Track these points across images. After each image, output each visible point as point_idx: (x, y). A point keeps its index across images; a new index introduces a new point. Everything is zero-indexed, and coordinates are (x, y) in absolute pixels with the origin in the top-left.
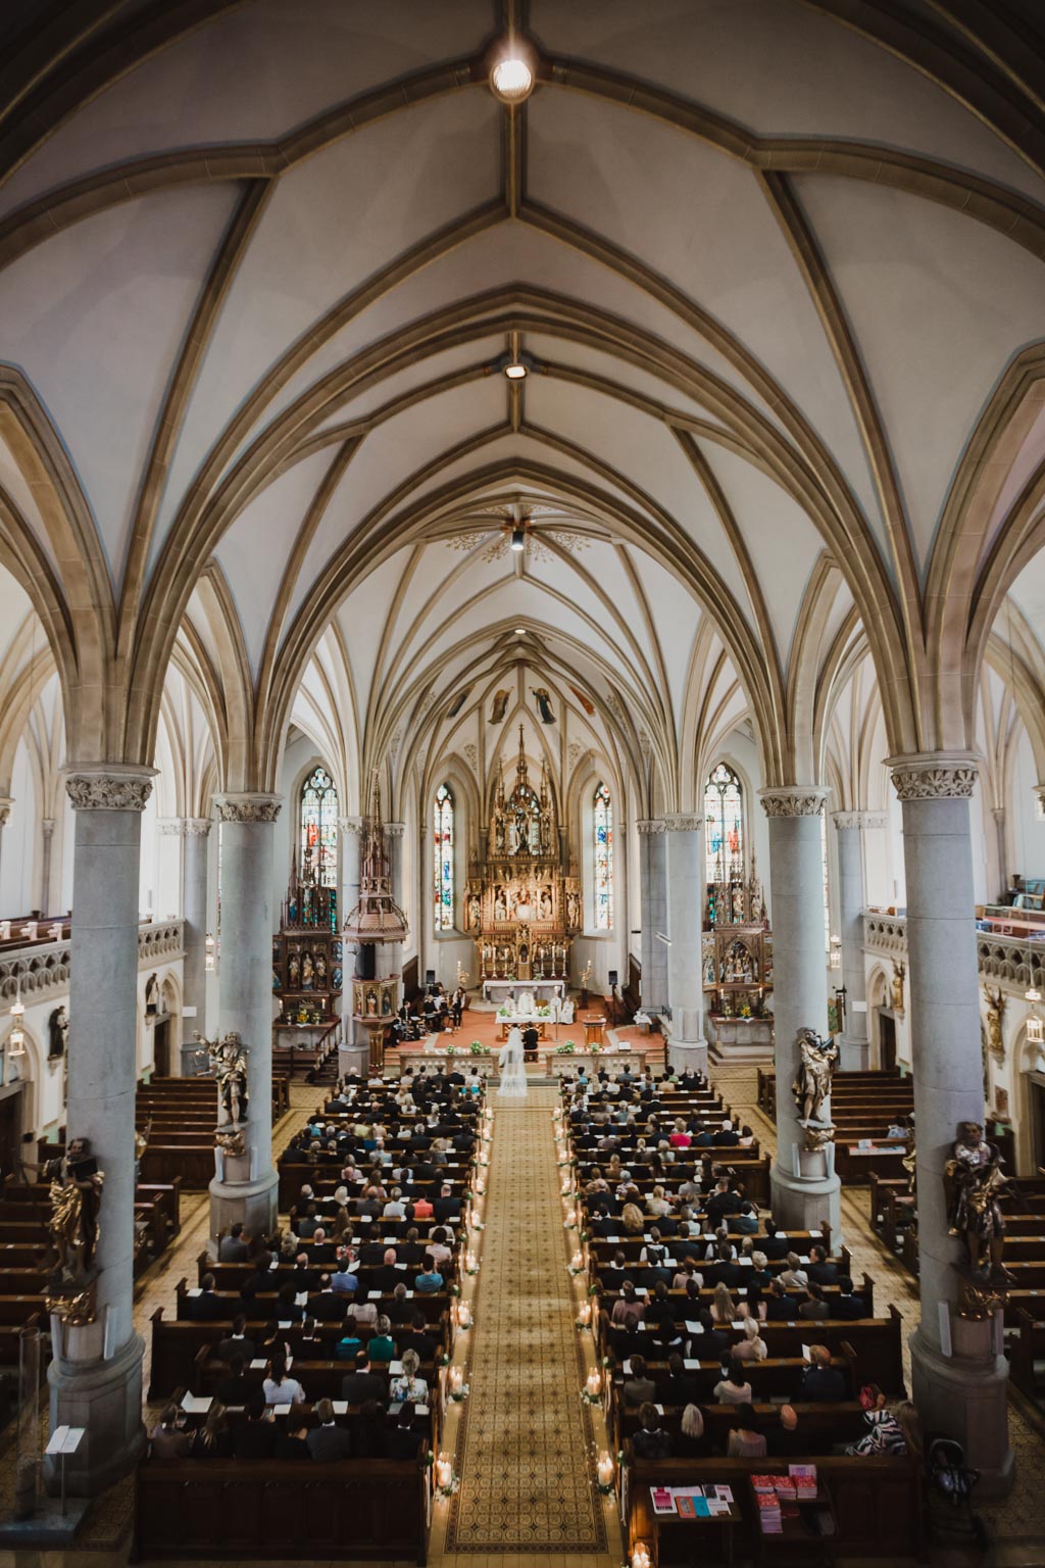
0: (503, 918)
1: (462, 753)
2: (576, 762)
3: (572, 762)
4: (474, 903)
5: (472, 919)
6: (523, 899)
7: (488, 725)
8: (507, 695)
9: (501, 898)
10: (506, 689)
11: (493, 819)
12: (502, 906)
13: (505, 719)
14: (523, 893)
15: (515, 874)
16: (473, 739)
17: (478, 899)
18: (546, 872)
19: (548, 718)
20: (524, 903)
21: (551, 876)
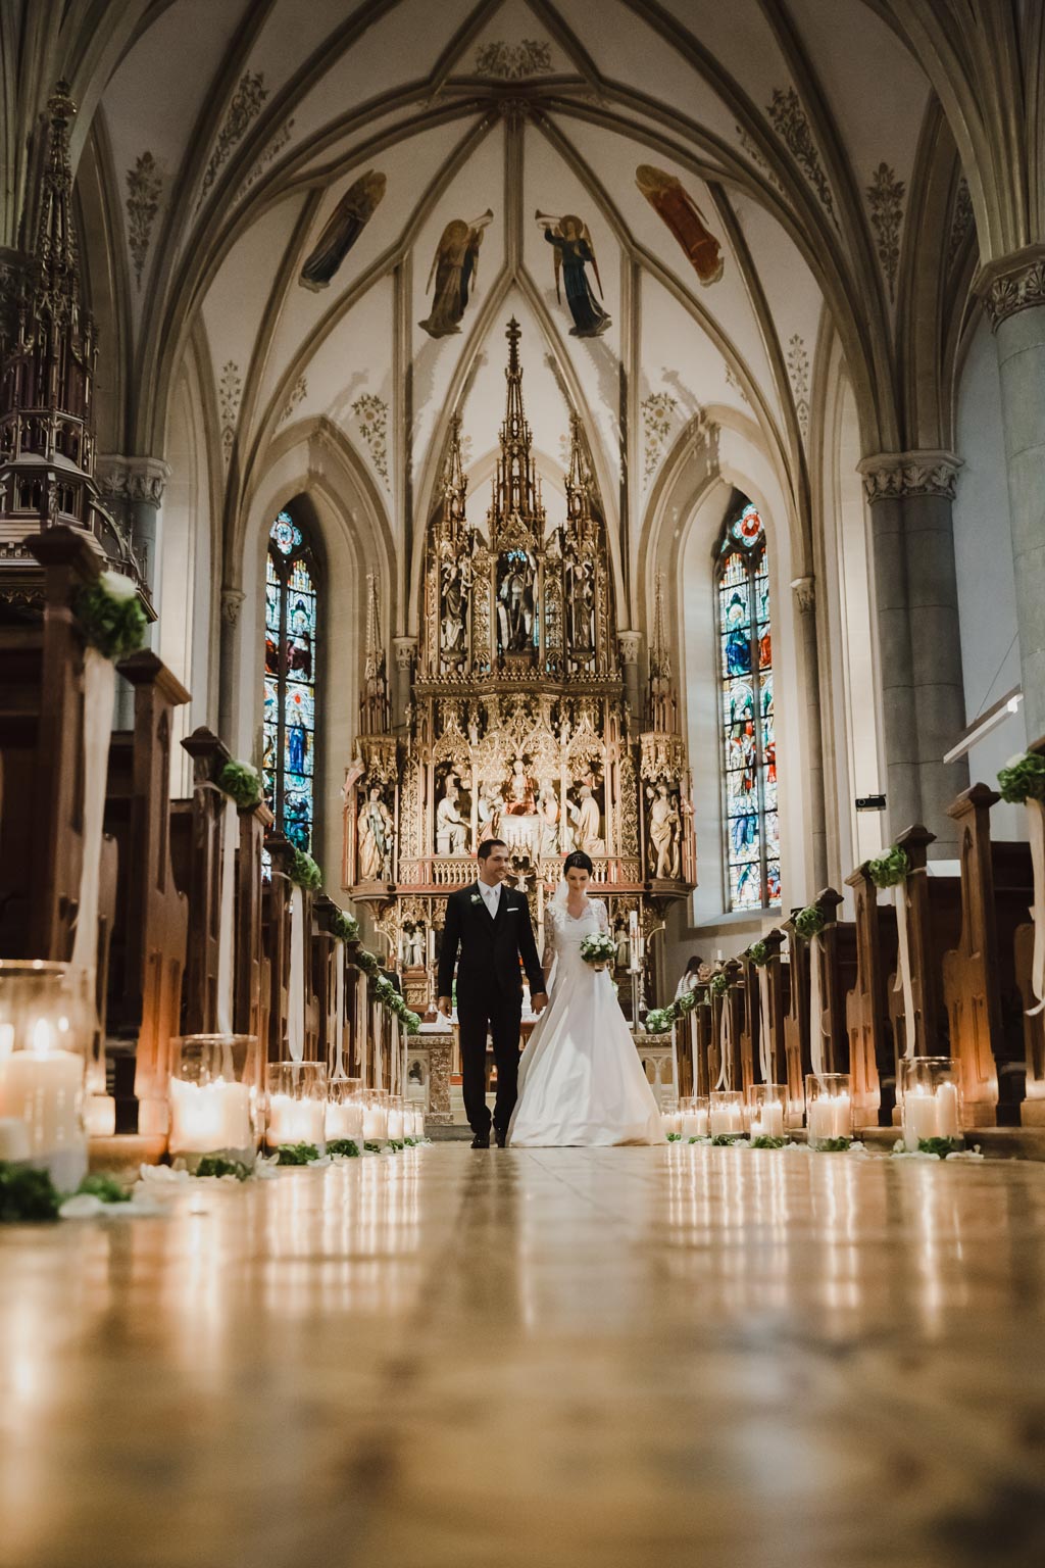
0: (460, 851)
1: (345, 419)
2: (664, 452)
3: (651, 449)
4: (374, 808)
5: (369, 853)
6: (519, 800)
7: (420, 337)
8: (476, 238)
9: (453, 794)
10: (471, 217)
11: (433, 575)
12: (455, 815)
13: (466, 323)
14: (519, 784)
15: (495, 721)
16: (379, 381)
17: (387, 798)
18: (586, 722)
19: (588, 321)
20: (520, 811)
21: (600, 728)
